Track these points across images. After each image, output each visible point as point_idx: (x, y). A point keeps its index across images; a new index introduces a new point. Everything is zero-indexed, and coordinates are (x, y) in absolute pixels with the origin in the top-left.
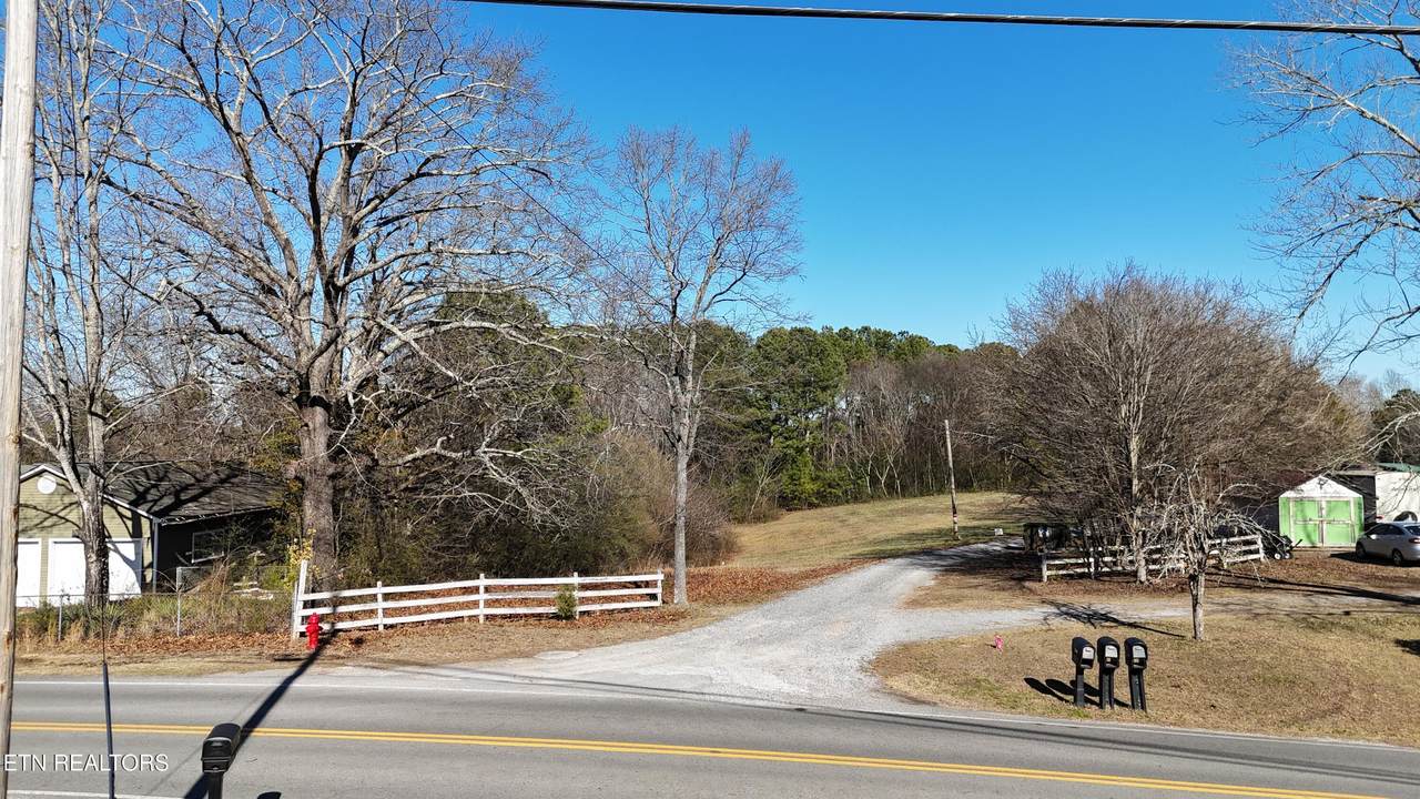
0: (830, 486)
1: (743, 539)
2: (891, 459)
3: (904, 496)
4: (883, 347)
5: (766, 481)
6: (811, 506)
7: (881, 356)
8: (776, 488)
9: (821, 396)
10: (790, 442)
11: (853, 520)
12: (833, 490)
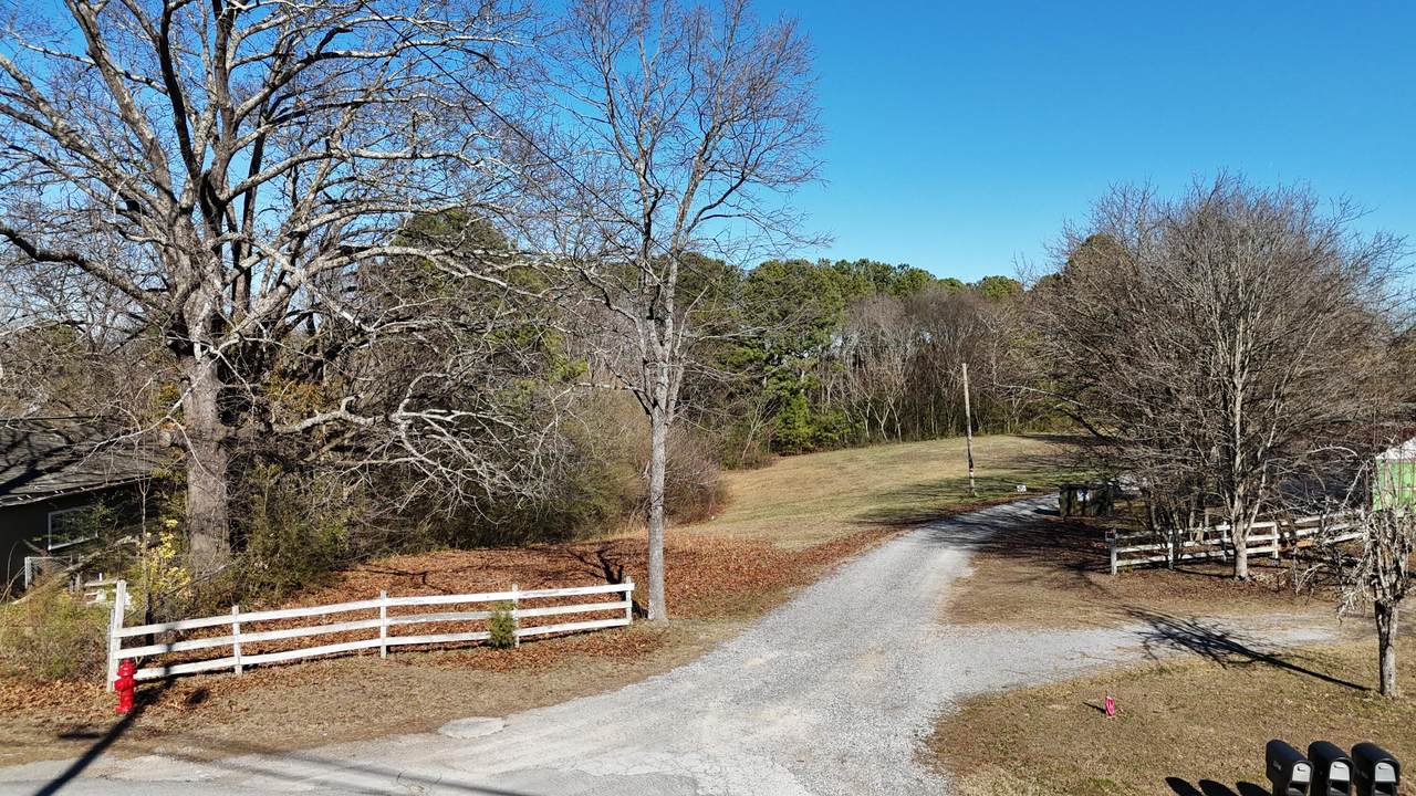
0: (826, 429)
1: (733, 487)
2: (891, 401)
3: (904, 440)
4: (882, 281)
5: (759, 425)
6: (806, 451)
7: (879, 291)
8: (770, 432)
9: (818, 334)
10: (784, 384)
11: (851, 467)
12: (830, 435)
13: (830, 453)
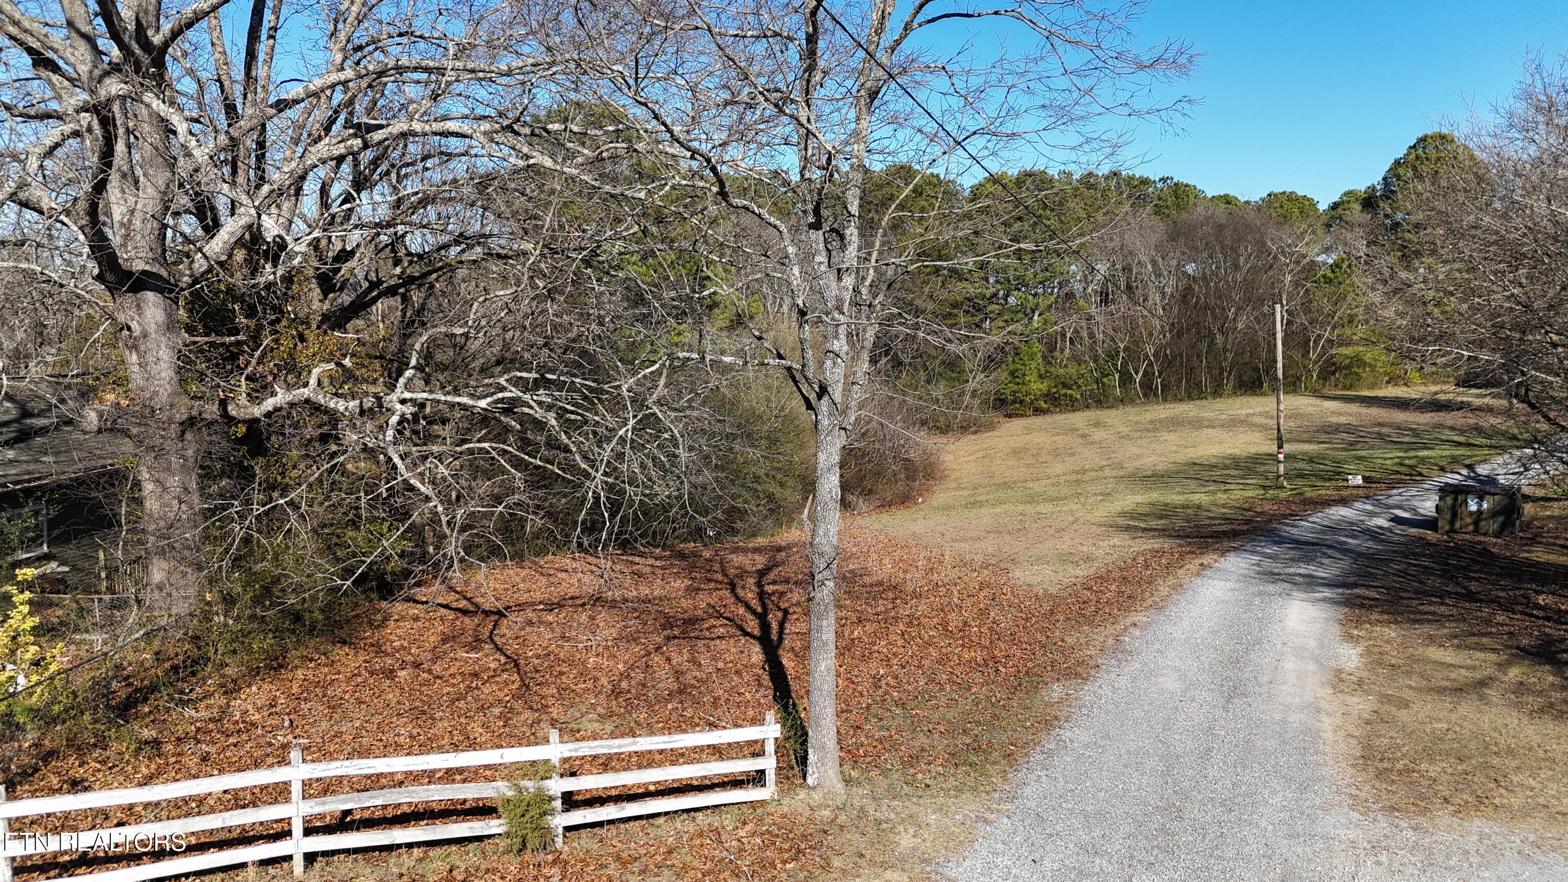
0: (1065, 385)
1: (946, 458)
2: (1150, 350)
3: (1165, 400)
4: (1139, 198)
5: (980, 379)
6: (1038, 411)
8: (993, 388)
10: (1011, 327)
12: (1069, 392)
13: (1070, 415)
